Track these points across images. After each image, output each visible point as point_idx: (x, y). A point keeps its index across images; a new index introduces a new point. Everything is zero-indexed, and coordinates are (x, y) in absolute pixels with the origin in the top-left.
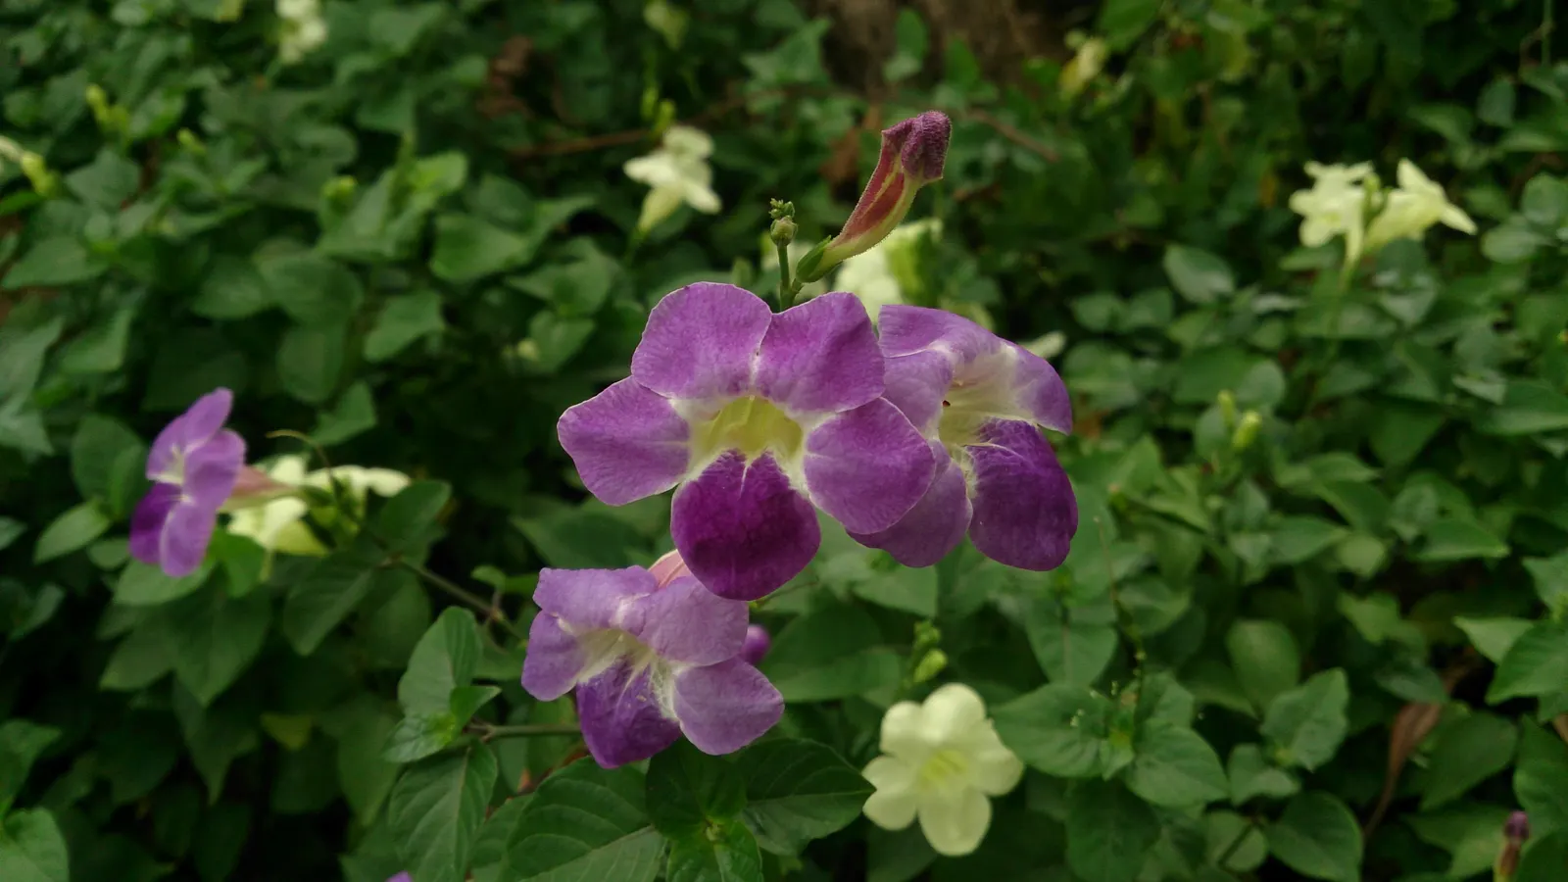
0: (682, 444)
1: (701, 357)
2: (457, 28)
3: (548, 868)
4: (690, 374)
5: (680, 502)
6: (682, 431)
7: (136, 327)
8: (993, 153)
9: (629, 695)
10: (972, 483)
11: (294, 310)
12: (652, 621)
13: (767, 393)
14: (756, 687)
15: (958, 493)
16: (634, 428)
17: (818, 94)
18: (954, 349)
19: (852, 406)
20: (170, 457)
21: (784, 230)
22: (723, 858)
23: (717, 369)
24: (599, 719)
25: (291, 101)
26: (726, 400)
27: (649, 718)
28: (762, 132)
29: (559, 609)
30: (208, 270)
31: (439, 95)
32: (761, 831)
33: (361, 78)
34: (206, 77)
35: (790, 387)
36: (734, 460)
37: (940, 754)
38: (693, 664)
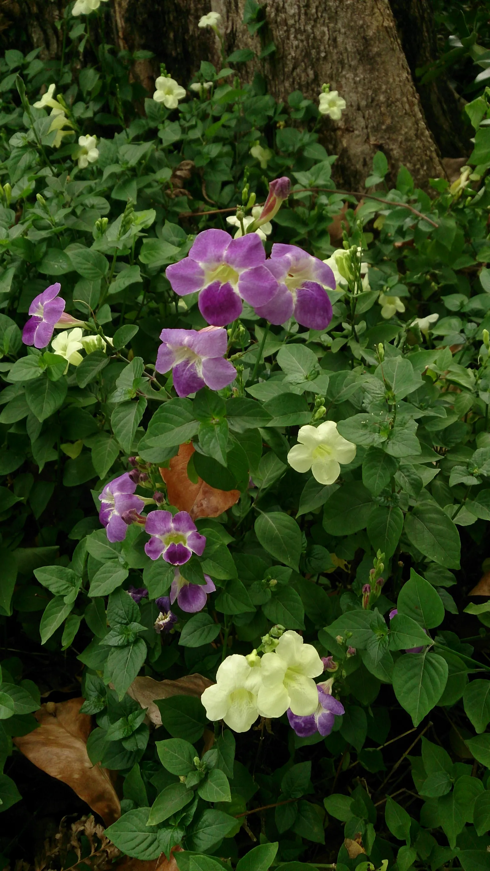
0: (202, 277)
1: (209, 250)
2: (158, 154)
3: (162, 434)
4: (206, 256)
5: (201, 295)
6: (202, 273)
7: (15, 277)
8: (408, 222)
9: (188, 370)
10: (295, 299)
11: (80, 271)
12: (195, 343)
13: (228, 262)
14: (228, 367)
15: (290, 301)
16: (188, 272)
17: (329, 194)
18: (293, 256)
19: (253, 267)
20: (38, 307)
21: (240, 214)
22: (217, 429)
23: (213, 254)
24: (178, 377)
25: (82, 185)
26: (216, 264)
27: (194, 377)
28: (300, 210)
29: (167, 340)
30: (46, 254)
31: (149, 186)
32: (232, 424)
33: (113, 176)
34: (47, 172)
35: (235, 260)
36: (218, 284)
37: (319, 445)
38: (208, 357)
